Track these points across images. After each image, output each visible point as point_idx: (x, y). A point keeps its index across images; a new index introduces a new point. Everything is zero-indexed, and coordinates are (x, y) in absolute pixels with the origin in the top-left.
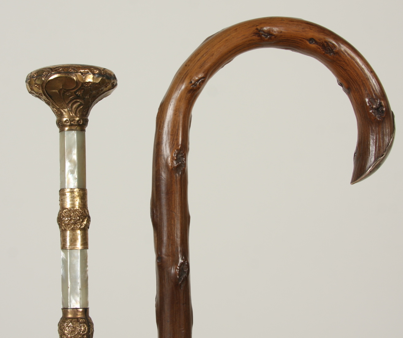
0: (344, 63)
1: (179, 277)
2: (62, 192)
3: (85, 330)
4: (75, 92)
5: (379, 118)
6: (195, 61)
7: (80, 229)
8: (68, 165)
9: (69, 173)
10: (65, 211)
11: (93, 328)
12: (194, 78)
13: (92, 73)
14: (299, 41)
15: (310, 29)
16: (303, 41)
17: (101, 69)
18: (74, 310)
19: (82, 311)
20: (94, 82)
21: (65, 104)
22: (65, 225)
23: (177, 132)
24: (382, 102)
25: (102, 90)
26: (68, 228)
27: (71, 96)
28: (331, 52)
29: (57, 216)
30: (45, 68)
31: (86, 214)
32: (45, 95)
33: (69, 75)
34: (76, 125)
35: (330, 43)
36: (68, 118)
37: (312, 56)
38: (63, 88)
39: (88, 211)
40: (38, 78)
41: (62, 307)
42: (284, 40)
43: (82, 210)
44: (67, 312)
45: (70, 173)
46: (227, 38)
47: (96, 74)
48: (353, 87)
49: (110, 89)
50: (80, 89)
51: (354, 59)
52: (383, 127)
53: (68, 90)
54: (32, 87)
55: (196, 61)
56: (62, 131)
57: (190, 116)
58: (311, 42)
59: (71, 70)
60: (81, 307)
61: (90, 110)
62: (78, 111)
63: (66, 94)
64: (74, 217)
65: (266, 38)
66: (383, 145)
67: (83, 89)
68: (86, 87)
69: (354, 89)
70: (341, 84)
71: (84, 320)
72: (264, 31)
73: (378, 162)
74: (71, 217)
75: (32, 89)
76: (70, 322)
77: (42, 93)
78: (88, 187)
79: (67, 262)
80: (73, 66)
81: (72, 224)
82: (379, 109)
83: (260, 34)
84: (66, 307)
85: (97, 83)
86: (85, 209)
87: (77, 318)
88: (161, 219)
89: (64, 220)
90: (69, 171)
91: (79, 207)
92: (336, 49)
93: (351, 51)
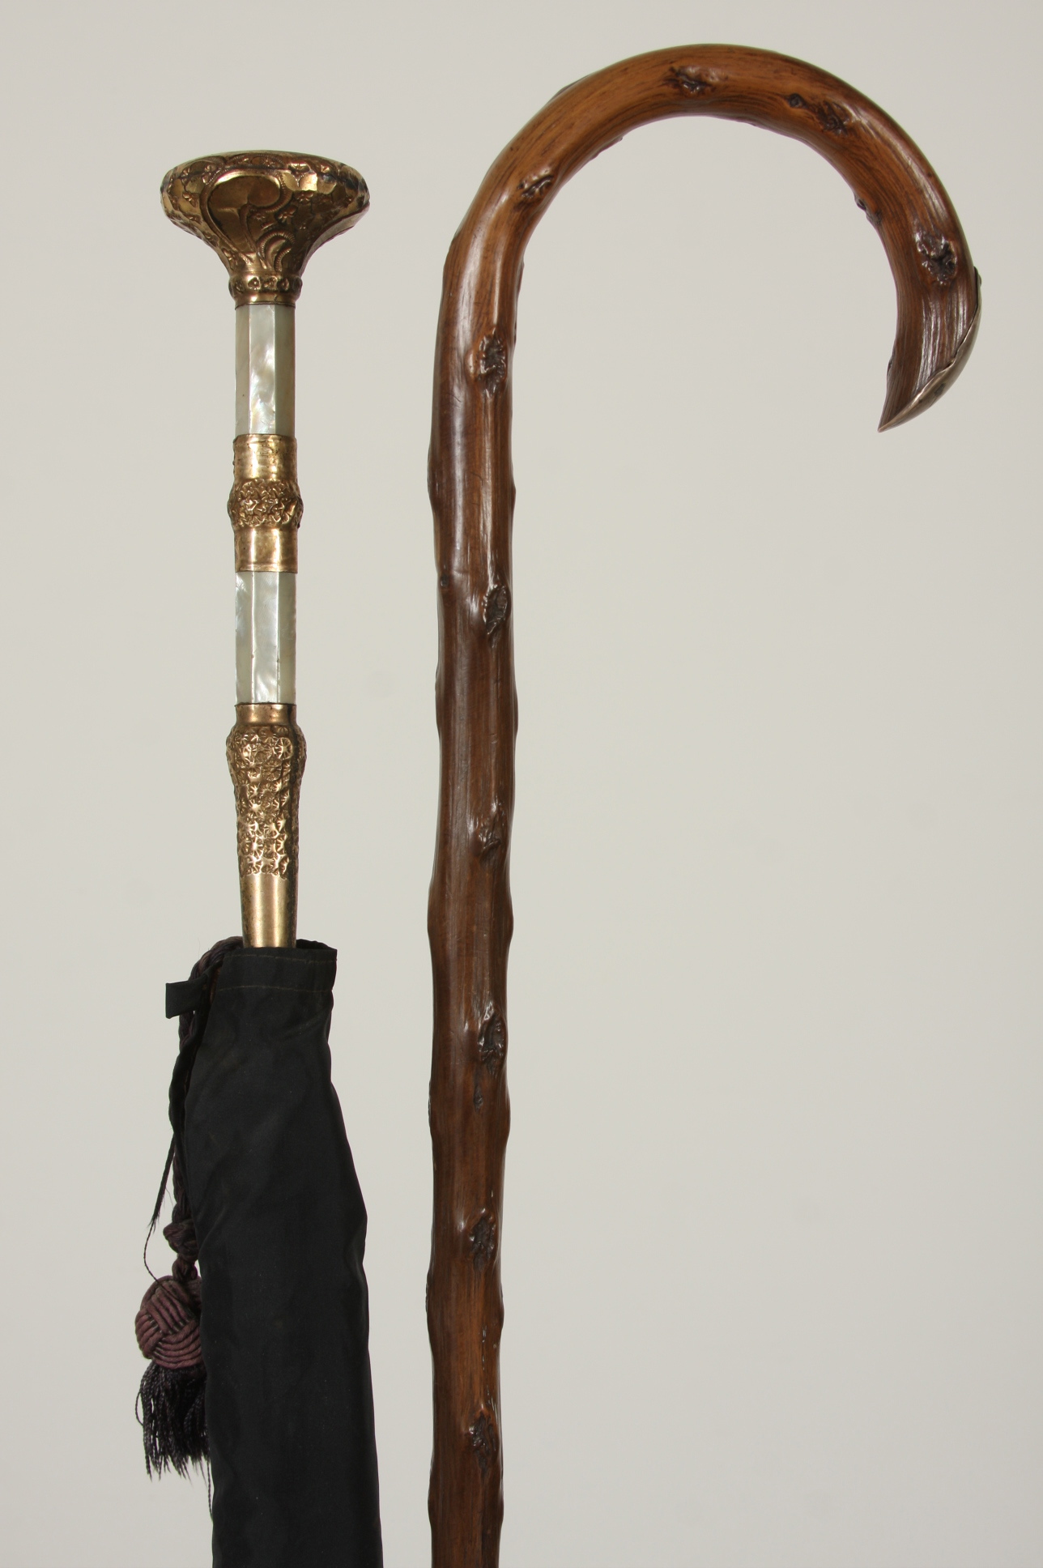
0: (867, 154)
1: (488, 621)
2: (240, 443)
3: (289, 751)
4: (276, 215)
5: (944, 281)
6: (532, 139)
7: (279, 526)
8: (255, 380)
9: (257, 400)
10: (246, 484)
11: (305, 750)
12: (528, 177)
13: (316, 172)
14: (766, 100)
15: (792, 73)
16: (775, 100)
17: (336, 165)
18: (263, 706)
19: (282, 711)
20: (321, 192)
21: (252, 242)
22: (246, 516)
23: (487, 298)
24: (952, 244)
25: (336, 213)
26: (255, 523)
27: (267, 223)
28: (839, 128)
29: (227, 498)
30: (209, 158)
31: (294, 494)
32: (206, 219)
33: (263, 173)
34: (275, 292)
35: (835, 107)
36: (257, 274)
37: (797, 138)
38: (249, 204)
39: (298, 489)
40: (192, 179)
41: (236, 701)
42: (734, 96)
43: (285, 484)
44: (249, 710)
45: (260, 400)
46: (603, 89)
47: (325, 174)
48: (888, 209)
49: (353, 213)
50: (287, 208)
51: (889, 145)
52: (951, 301)
53: (261, 209)
54: (176, 201)
55: (534, 140)
56: (242, 305)
57: (520, 264)
58: (793, 102)
59: (268, 163)
60: (279, 701)
61: (307, 262)
62: (280, 260)
63: (254, 217)
64: (268, 499)
65: (692, 90)
66: (950, 342)
67: (294, 207)
68: (302, 202)
69: (890, 213)
70: (862, 205)
71: (286, 729)
72: (687, 76)
73: (939, 379)
74: (259, 498)
75: (176, 206)
76: (254, 734)
77: (200, 215)
78: (299, 434)
79: (250, 598)
80: (272, 155)
81: (264, 514)
82: (944, 260)
83: (678, 81)
84: (245, 701)
85: (325, 195)
86: (291, 483)
87: (272, 726)
88: (451, 492)
89: (245, 505)
90: (256, 395)
91: (278, 478)
92: (850, 120)
93: (884, 125)
